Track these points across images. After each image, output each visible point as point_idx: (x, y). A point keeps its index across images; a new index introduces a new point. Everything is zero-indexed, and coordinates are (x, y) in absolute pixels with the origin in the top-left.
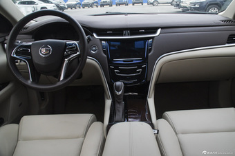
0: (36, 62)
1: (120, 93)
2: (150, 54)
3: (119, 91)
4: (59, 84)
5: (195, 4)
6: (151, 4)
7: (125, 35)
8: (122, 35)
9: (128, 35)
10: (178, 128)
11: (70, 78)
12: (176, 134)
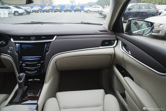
1: (22, 81)
2: (47, 54)
7: (32, 40)
8: (30, 40)
9: (34, 40)
10: (62, 105)
12: (60, 109)
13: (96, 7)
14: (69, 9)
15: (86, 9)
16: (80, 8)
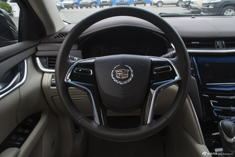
1: (232, 140)
3: (231, 137)
4: (144, 129)
5: (208, 5)
7: (219, 48)
9: (224, 47)
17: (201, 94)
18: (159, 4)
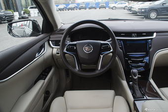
0: (82, 56)
1: (136, 78)
2: (151, 50)
3: (135, 76)
4: (97, 72)
5: (141, 9)
6: (112, 8)
8: (131, 36)
9: (136, 37)
11: (106, 68)
13: (122, 3)
14: (94, 6)
15: (112, 5)
16: (104, 5)
17: (124, 58)
18: (114, 8)
